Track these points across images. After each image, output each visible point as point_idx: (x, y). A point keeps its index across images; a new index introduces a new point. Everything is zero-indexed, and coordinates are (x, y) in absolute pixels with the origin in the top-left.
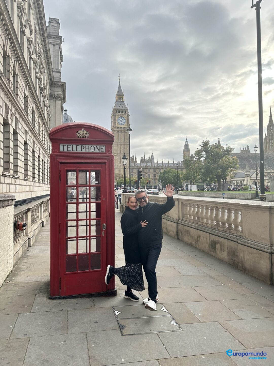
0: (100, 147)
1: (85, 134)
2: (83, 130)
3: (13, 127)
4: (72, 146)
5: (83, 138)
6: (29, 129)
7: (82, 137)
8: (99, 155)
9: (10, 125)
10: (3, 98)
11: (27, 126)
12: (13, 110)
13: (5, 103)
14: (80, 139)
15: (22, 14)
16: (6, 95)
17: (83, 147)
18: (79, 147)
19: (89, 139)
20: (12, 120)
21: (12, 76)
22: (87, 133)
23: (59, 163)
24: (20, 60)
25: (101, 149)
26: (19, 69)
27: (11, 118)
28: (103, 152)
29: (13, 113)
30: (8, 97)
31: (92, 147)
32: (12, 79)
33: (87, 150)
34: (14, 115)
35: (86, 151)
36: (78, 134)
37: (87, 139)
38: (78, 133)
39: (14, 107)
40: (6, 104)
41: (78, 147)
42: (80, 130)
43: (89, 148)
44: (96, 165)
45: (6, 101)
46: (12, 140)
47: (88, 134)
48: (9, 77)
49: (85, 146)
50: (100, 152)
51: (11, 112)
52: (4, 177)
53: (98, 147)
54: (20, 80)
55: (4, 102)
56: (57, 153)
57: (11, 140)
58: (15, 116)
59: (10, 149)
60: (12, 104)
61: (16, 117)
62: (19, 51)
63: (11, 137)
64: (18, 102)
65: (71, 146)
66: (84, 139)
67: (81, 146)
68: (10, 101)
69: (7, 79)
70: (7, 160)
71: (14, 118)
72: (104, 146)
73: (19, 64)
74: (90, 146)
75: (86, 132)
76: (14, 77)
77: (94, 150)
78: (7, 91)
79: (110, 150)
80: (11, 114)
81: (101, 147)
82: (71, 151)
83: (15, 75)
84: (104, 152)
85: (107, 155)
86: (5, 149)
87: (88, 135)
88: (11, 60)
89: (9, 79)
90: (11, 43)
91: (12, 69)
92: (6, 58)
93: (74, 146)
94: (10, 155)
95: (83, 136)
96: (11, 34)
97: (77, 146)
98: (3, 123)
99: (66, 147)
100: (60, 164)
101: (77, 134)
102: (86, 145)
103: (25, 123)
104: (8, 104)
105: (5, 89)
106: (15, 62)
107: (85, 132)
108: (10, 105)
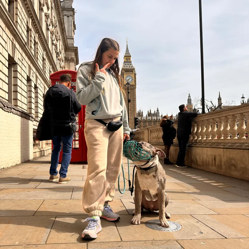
3: (34, 83)
9: (32, 81)
11: (46, 83)
12: (34, 70)
20: (33, 77)
21: (33, 44)
24: (39, 32)
26: (38, 39)
30: (30, 60)
47: (71, 76)
54: (40, 47)
55: (28, 63)
57: (33, 92)
59: (32, 99)
61: (36, 75)
68: (32, 63)
70: (30, 107)
73: (39, 35)
77: (75, 85)
80: (33, 73)
86: (29, 98)
88: (33, 32)
89: (31, 47)
90: (32, 20)
91: (33, 39)
92: (29, 31)
94: (32, 103)
96: (32, 14)
98: (27, 79)
103: (43, 80)
104: (30, 65)
105: (28, 54)
106: (36, 34)
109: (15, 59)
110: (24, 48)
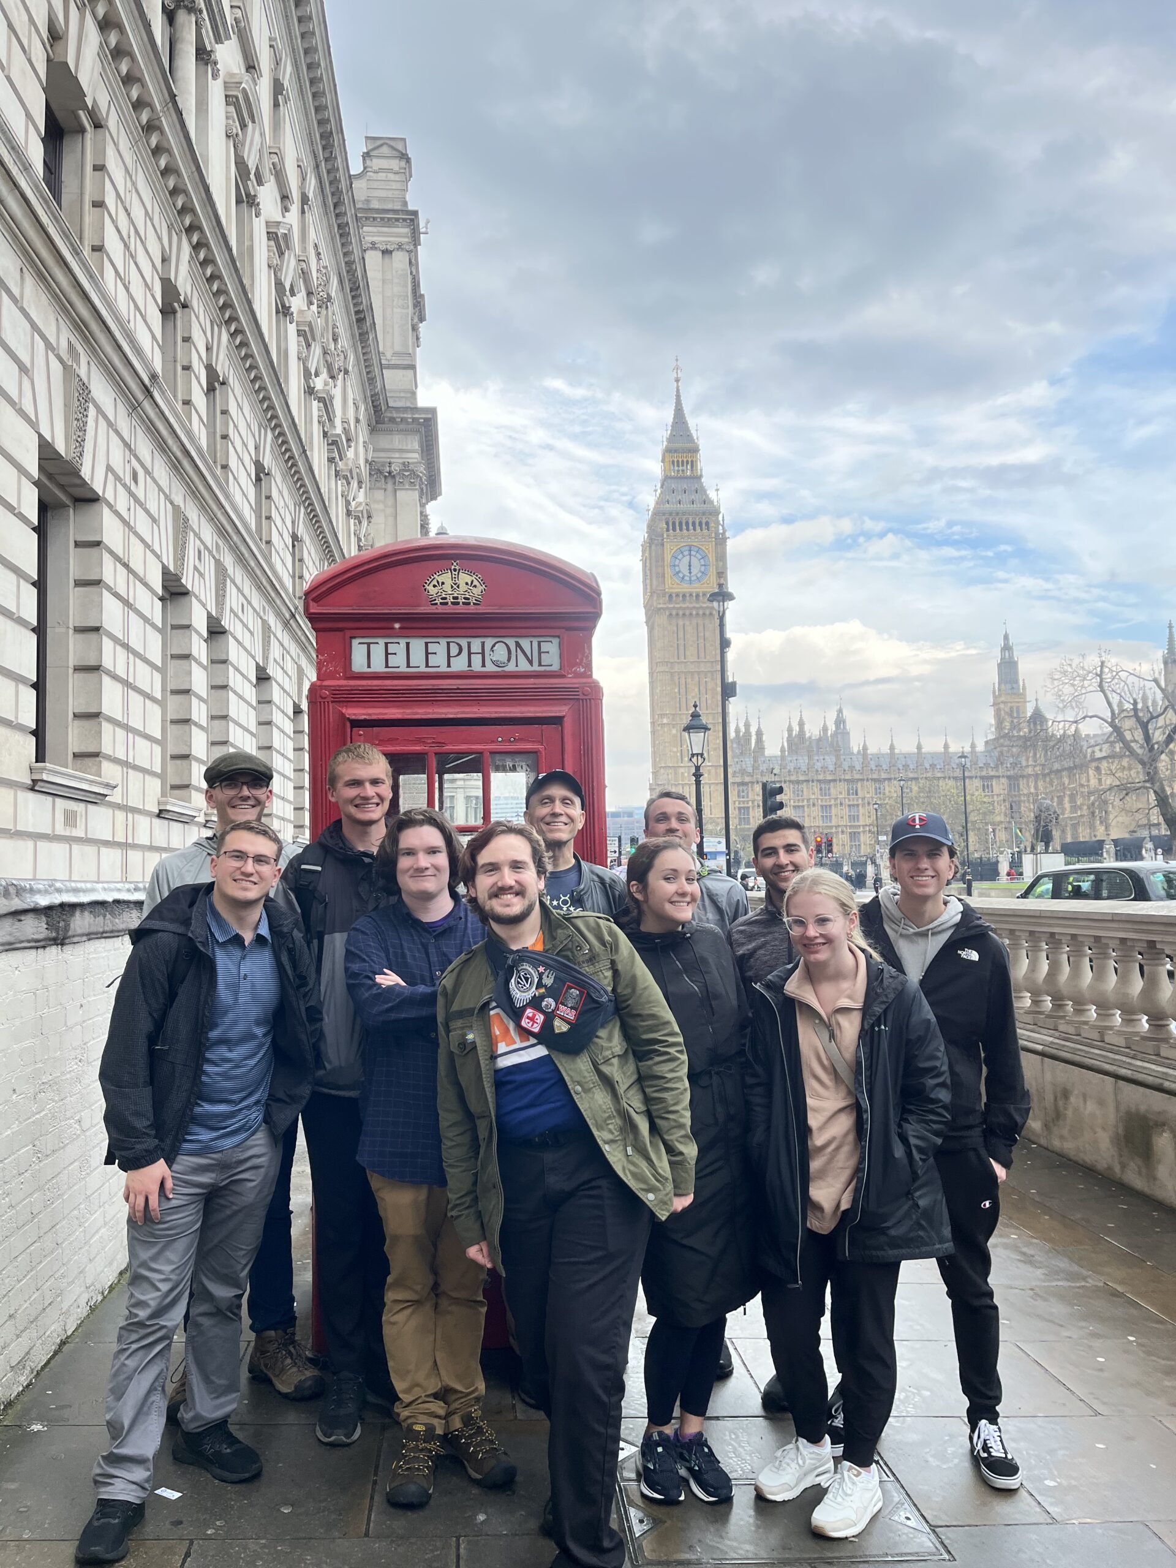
0: (535, 645)
1: (463, 587)
2: (455, 570)
3: (204, 605)
4: (408, 644)
5: (456, 607)
6: (279, 614)
7: (450, 600)
8: (532, 681)
9: (194, 599)
10: (164, 483)
11: (270, 602)
12: (208, 534)
13: (172, 503)
14: (441, 609)
15: (243, 126)
16: (176, 467)
17: (454, 650)
18: (439, 648)
19: (481, 609)
20: (201, 575)
21: (203, 389)
22: (476, 583)
23: (348, 724)
24: (233, 319)
25: (540, 653)
26: (229, 357)
27: (195, 568)
28: (548, 669)
29: (206, 547)
30: (183, 478)
31: (494, 648)
32: (199, 399)
33: (477, 660)
34: (210, 552)
35: (470, 665)
36: (432, 591)
37: (472, 609)
38: (435, 586)
39: (212, 519)
40: (176, 509)
41: (432, 648)
42: (441, 570)
43: (483, 653)
44: (517, 731)
45: (173, 497)
46: (204, 660)
47: (480, 588)
48: (189, 391)
49: (463, 642)
50: (536, 667)
51: (198, 542)
52: (166, 822)
53: (525, 643)
54: (238, 404)
55: (167, 497)
56: (339, 679)
57: (200, 664)
58: (214, 557)
59: (194, 701)
60: (204, 507)
61: (218, 562)
62: (229, 278)
63: (199, 649)
64: (227, 496)
65: (403, 645)
66: (461, 609)
67: (448, 643)
68: (194, 493)
69: (180, 402)
70: (184, 751)
71: (209, 567)
72: (556, 641)
73: (233, 335)
74: (489, 642)
75: (469, 579)
76: (210, 390)
77: (509, 660)
78: (179, 454)
79: (582, 660)
80: (200, 552)
81: (539, 643)
82: (403, 669)
83: (214, 383)
84: (556, 667)
85: (569, 681)
86: (173, 701)
87: (477, 591)
88: (197, 318)
89: (187, 403)
90: (196, 247)
91: (200, 357)
92: (174, 312)
93: (417, 645)
94: (193, 727)
95: (454, 598)
96: (193, 211)
97: (426, 644)
98: (164, 587)
99: (378, 651)
100: (352, 727)
101: (430, 588)
102: (469, 640)
103: (260, 587)
104: (182, 506)
105: (170, 442)
106: (216, 328)
107: (464, 578)
108: (193, 513)
109: (85, 473)
110: (147, 405)
